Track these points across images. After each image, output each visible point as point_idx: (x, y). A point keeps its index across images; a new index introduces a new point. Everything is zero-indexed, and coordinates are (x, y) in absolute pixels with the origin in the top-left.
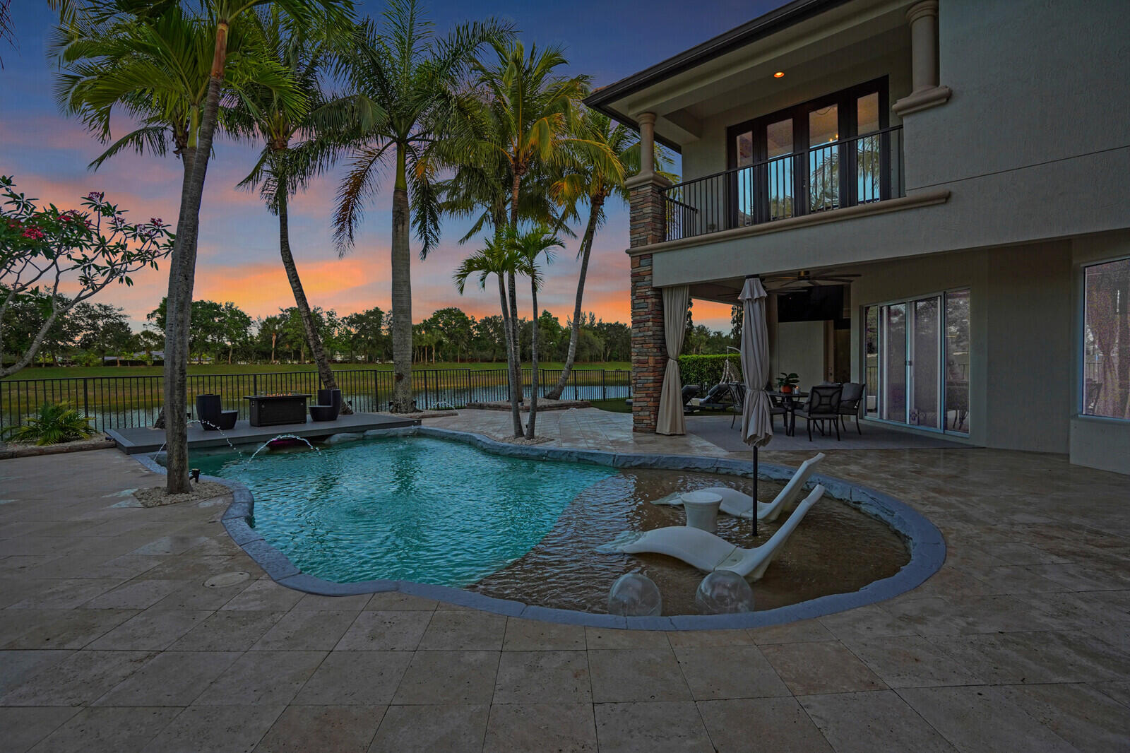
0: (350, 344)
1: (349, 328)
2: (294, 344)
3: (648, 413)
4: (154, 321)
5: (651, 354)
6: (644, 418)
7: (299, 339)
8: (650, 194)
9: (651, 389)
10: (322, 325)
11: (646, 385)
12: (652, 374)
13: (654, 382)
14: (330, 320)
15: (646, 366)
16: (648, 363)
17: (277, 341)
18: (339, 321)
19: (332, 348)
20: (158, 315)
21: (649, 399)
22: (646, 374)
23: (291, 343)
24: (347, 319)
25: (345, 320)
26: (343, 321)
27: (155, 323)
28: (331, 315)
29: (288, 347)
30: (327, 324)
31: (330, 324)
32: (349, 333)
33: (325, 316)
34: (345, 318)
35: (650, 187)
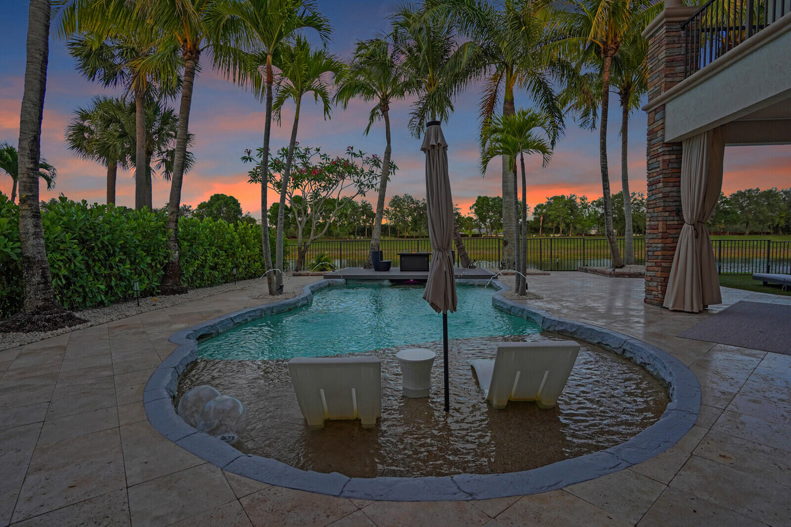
0: (597, 222)
1: (597, 209)
2: (555, 222)
3: (655, 284)
4: (473, 210)
5: (660, 219)
6: (652, 289)
7: (558, 219)
8: (664, 36)
9: (660, 258)
10: (576, 207)
11: (656, 253)
12: (660, 241)
13: (663, 249)
14: (582, 203)
15: (656, 231)
16: (658, 229)
17: (543, 221)
18: (589, 204)
19: (583, 225)
20: (475, 207)
21: (657, 269)
22: (656, 241)
23: (553, 222)
24: (596, 202)
25: (595, 203)
26: (592, 204)
27: (474, 212)
28: (583, 200)
29: (551, 224)
30: (580, 207)
31: (583, 207)
32: (596, 212)
33: (578, 201)
34: (594, 201)
35: (665, 27)
